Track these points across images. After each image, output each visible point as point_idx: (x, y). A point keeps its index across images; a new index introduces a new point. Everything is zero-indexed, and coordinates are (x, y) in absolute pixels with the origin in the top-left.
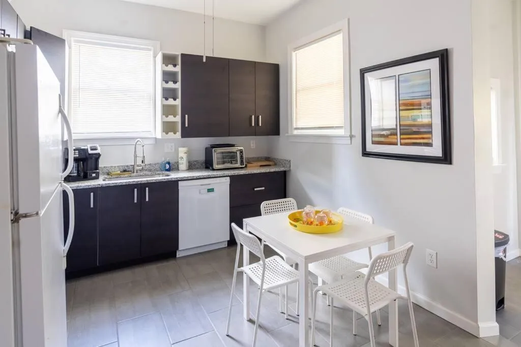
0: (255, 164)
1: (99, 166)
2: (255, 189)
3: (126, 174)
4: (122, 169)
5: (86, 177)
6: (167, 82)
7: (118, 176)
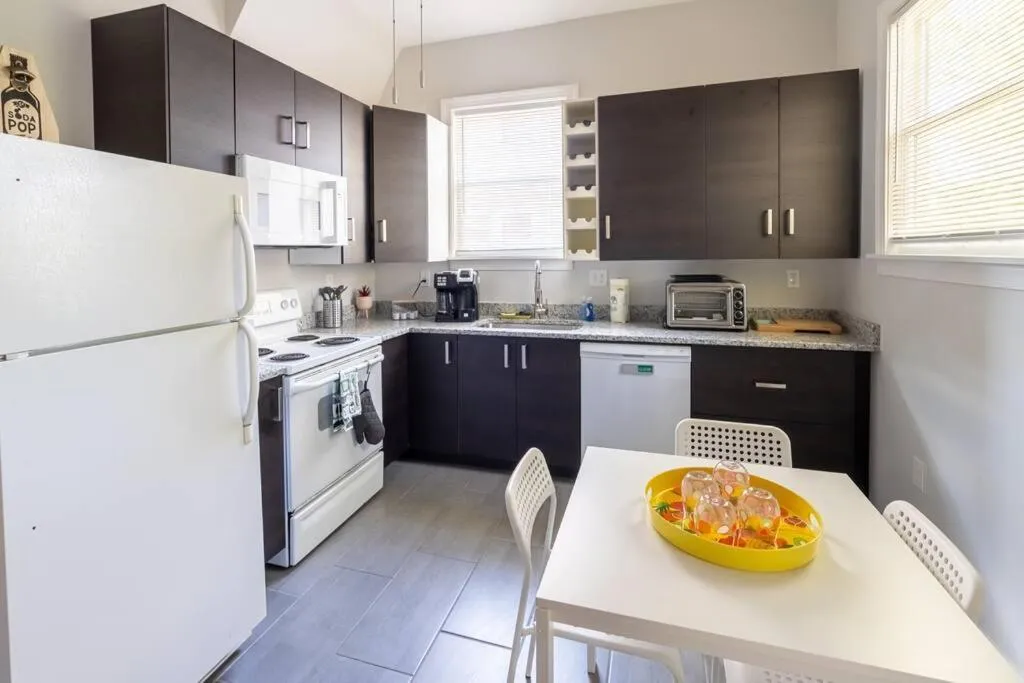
0: (782, 325)
1: (480, 302)
2: (758, 385)
3: (523, 319)
4: (519, 310)
5: (456, 317)
6: (573, 157)
7: (509, 322)
